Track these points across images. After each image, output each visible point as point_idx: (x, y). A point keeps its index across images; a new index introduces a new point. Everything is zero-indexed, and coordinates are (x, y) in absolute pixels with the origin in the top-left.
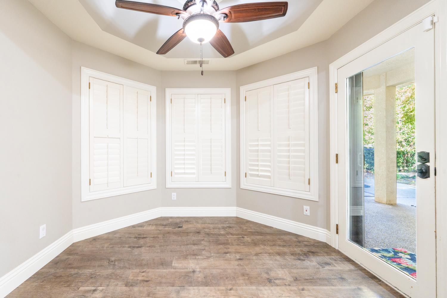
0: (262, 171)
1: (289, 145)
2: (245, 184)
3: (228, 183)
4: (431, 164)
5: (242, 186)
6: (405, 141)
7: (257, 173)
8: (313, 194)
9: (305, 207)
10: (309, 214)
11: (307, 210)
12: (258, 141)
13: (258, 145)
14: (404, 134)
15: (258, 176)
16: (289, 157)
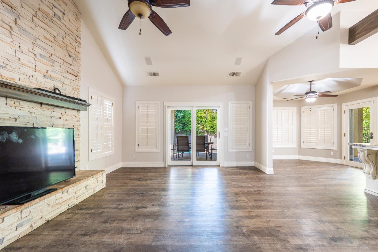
0: (312, 140)
1: (325, 130)
2: (303, 146)
3: (295, 145)
4: (373, 135)
5: (302, 147)
6: (367, 127)
7: (310, 141)
8: (335, 147)
9: (331, 153)
10: (333, 155)
11: (332, 153)
12: (310, 128)
13: (310, 130)
14: (365, 123)
15: (310, 142)
16: (325, 135)
